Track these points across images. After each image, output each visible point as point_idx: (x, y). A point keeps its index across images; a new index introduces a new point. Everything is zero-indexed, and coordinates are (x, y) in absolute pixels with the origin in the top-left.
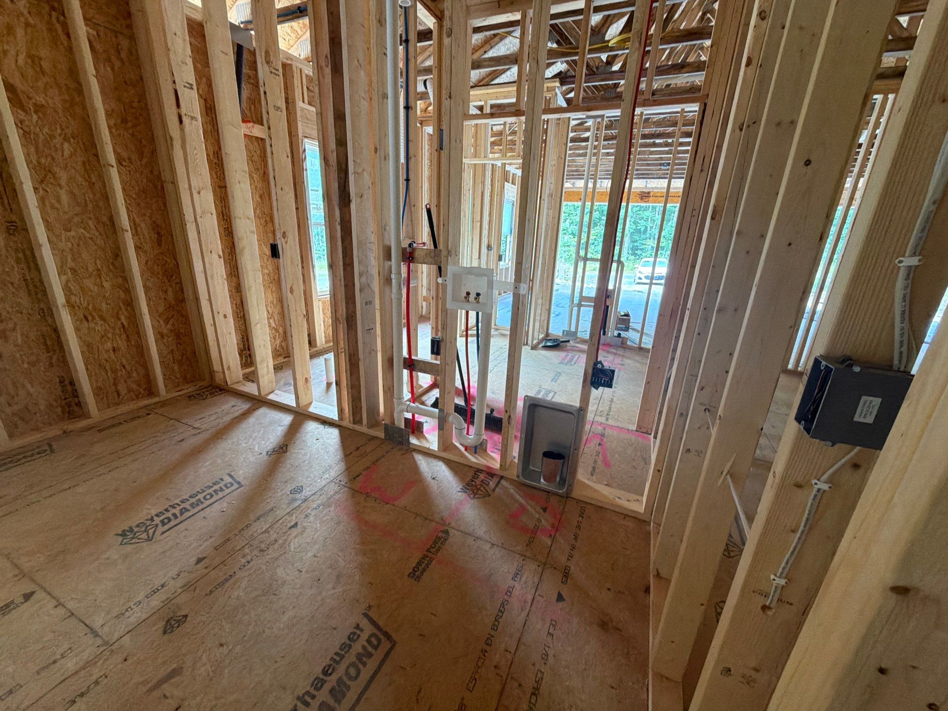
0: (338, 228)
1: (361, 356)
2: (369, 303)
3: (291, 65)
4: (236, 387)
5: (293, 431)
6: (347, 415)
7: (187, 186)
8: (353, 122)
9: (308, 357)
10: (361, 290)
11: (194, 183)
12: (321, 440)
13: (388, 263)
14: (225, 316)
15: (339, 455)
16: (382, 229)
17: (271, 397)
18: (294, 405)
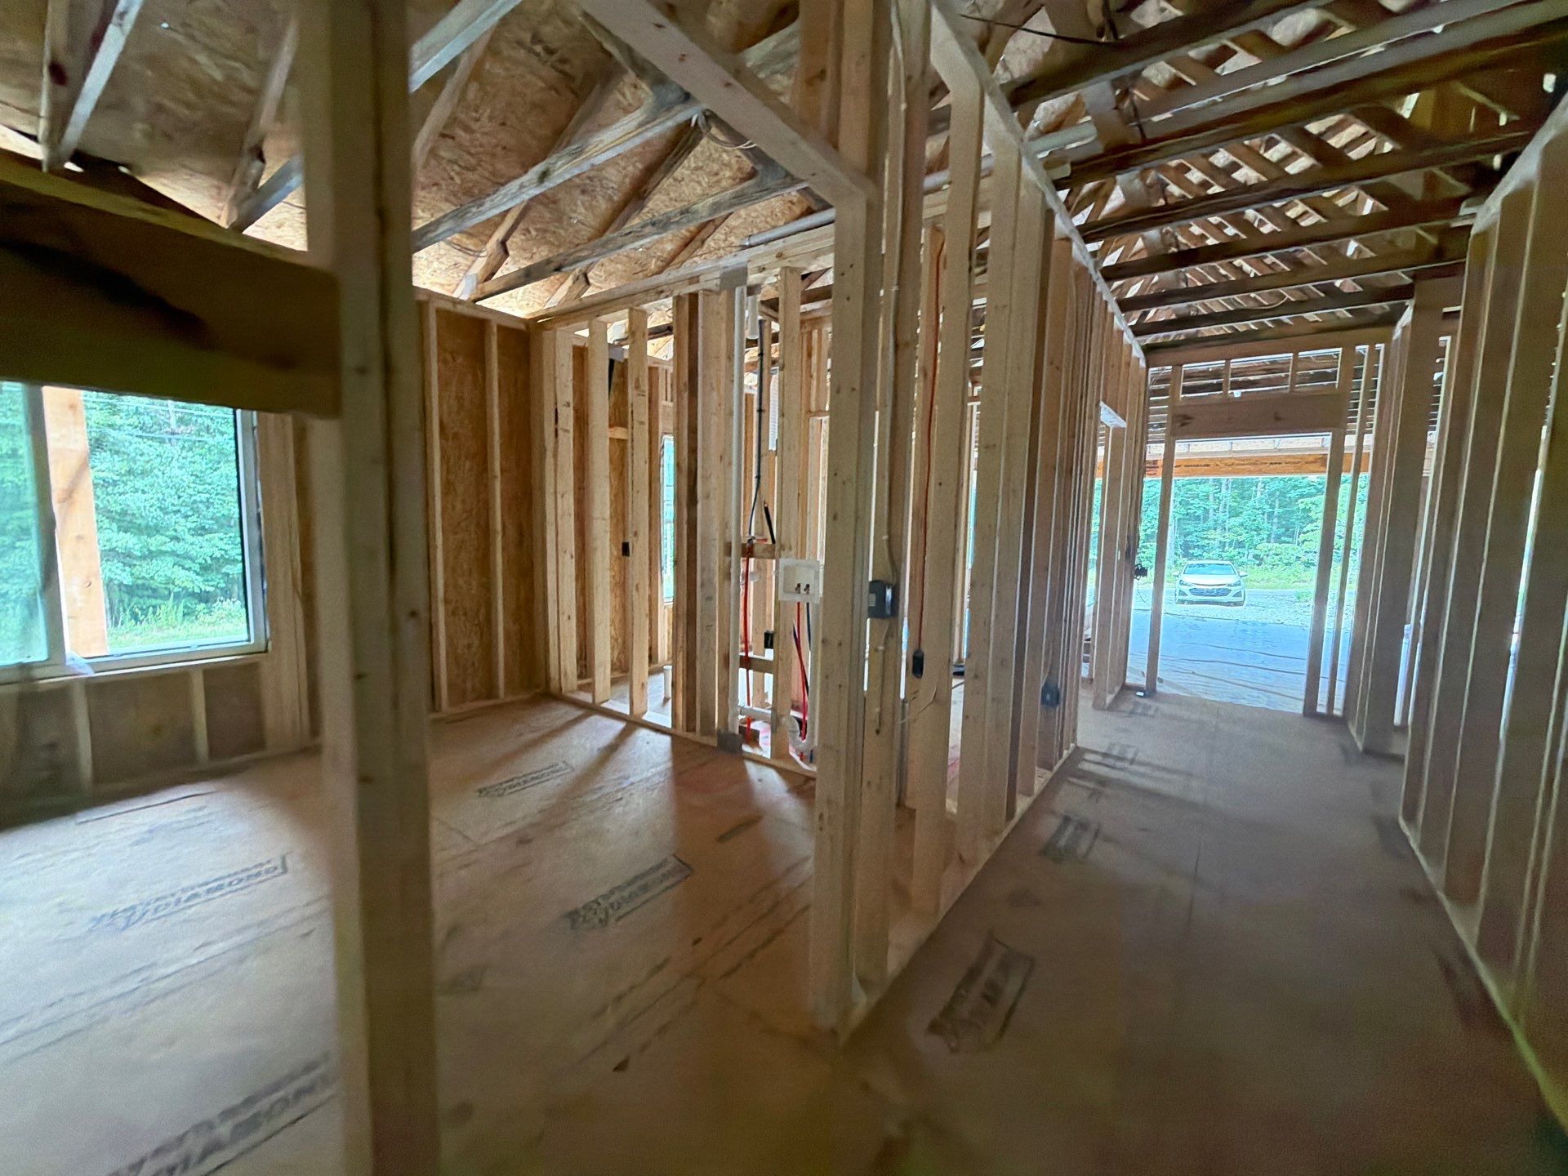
0: (685, 527)
1: (698, 653)
2: (710, 598)
3: (657, 368)
4: (569, 695)
5: (624, 735)
6: (681, 723)
7: (552, 490)
8: (703, 434)
9: (647, 674)
10: (702, 585)
11: (559, 488)
12: (652, 745)
13: (727, 559)
14: (569, 618)
15: (669, 756)
16: (725, 525)
17: (605, 705)
18: (628, 713)
